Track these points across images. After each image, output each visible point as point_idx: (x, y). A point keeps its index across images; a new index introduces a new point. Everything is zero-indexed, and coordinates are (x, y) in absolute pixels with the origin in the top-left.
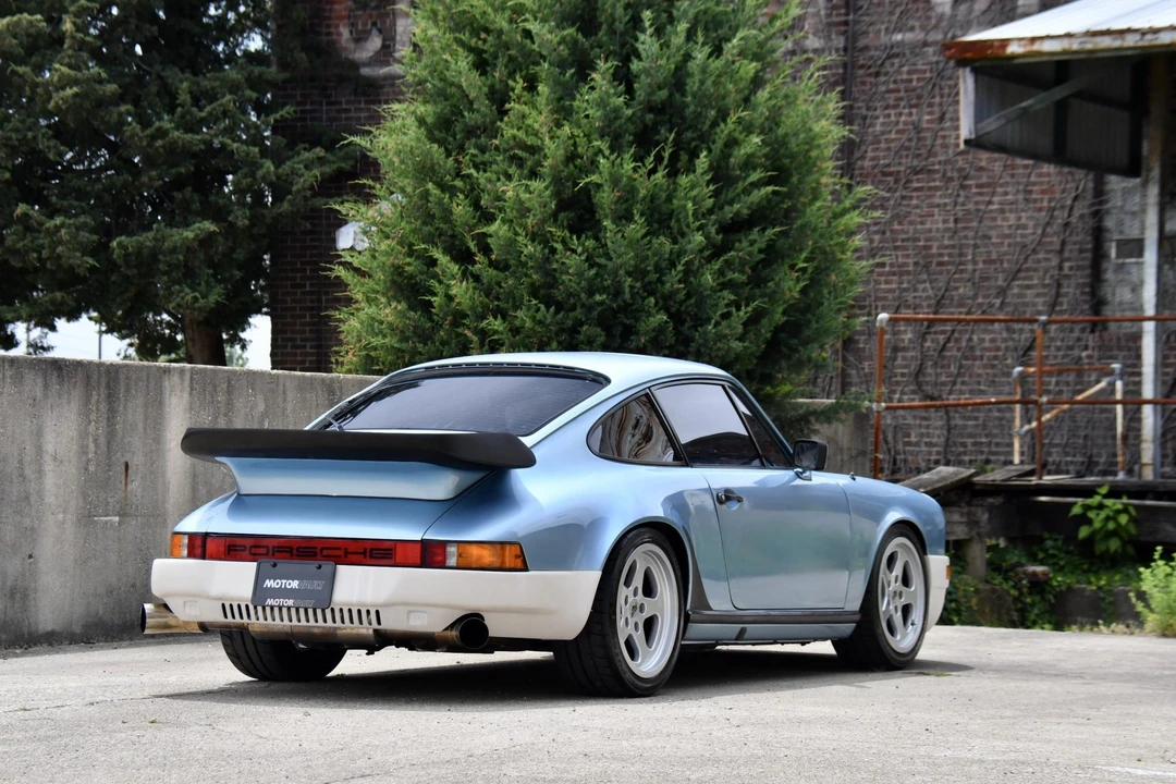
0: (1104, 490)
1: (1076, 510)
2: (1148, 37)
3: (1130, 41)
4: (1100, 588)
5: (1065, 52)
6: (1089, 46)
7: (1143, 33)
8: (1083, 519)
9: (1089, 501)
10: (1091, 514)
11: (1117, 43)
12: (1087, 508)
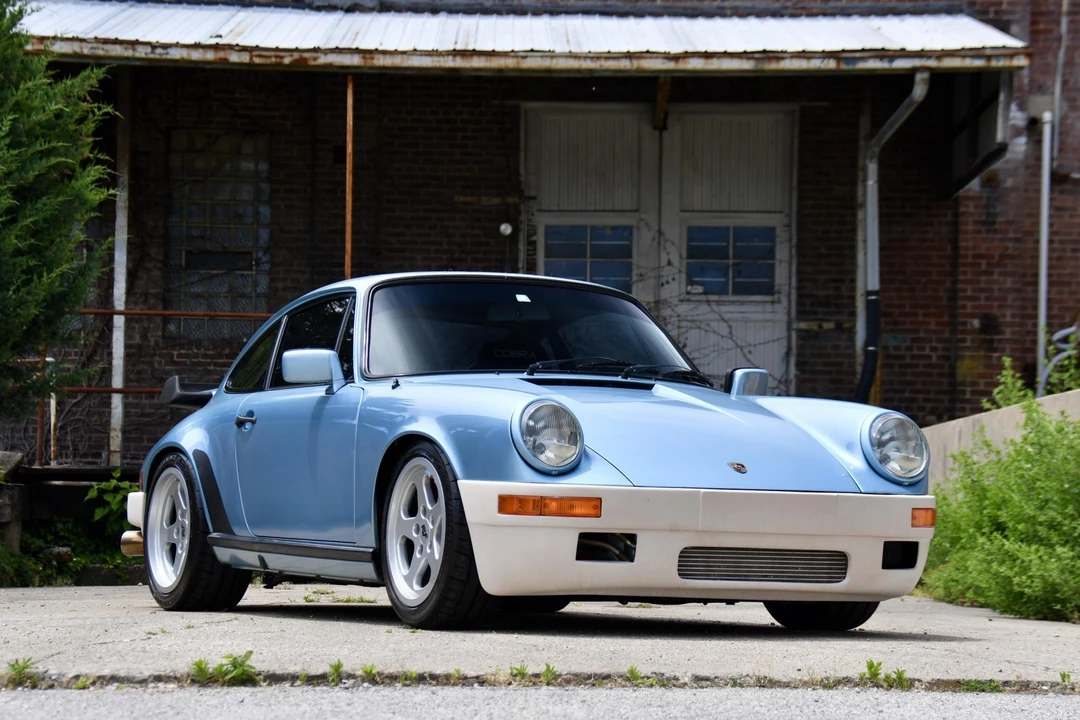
0: (117, 474)
1: (92, 494)
2: (159, 51)
3: (142, 52)
4: (116, 567)
5: (75, 55)
6: (101, 52)
7: (154, 46)
8: (100, 501)
9: (104, 485)
10: (108, 498)
11: (129, 53)
12: (102, 492)
